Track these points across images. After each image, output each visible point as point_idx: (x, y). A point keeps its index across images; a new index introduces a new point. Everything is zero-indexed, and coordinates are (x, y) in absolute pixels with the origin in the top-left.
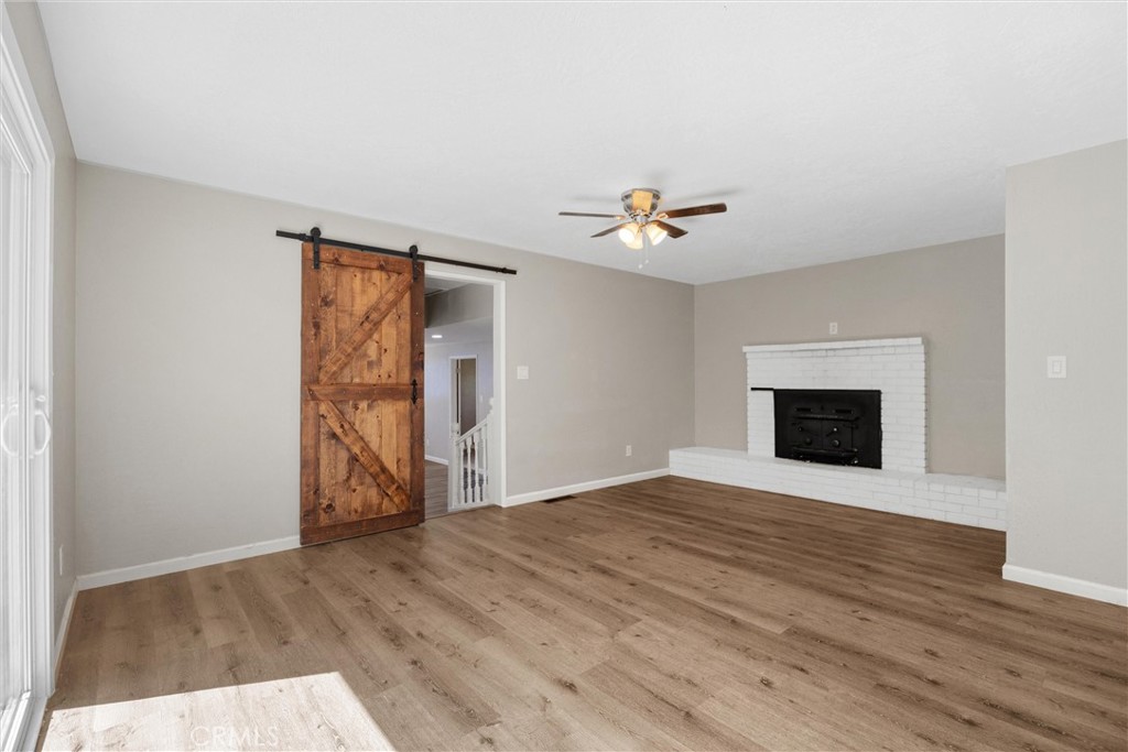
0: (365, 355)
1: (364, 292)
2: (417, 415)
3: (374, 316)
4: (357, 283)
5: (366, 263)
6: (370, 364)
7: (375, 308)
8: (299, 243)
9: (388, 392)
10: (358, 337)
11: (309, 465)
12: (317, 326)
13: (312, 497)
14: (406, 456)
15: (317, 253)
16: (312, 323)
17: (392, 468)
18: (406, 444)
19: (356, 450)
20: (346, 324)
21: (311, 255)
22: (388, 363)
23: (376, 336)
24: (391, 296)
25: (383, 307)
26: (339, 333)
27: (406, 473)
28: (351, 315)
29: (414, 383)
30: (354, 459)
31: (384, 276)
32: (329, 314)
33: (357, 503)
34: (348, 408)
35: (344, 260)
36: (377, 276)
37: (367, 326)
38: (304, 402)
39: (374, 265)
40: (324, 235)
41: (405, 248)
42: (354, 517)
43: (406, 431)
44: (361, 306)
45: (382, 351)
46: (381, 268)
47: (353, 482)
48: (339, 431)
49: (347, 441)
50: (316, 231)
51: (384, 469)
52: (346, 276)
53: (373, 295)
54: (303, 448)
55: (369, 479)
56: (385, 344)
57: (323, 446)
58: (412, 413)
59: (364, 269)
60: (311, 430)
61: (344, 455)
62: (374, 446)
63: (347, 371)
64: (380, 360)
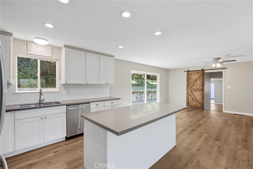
0: (195, 85)
1: (194, 77)
2: (203, 93)
3: (196, 80)
4: (194, 76)
5: (194, 73)
6: (195, 86)
7: (196, 79)
8: (186, 72)
9: (198, 90)
10: (194, 83)
11: (188, 98)
12: (188, 82)
13: (187, 102)
14: (201, 99)
15: (188, 73)
16: (188, 81)
17: (199, 101)
18: (201, 97)
19: (193, 97)
20: (192, 81)
21: (187, 73)
22: (198, 86)
23: (196, 82)
24: (198, 77)
25: (197, 78)
26: (191, 82)
27: (201, 101)
28: (193, 80)
29: (202, 89)
30: (193, 98)
31: (198, 74)
32: (190, 80)
33: (193, 104)
34: (192, 92)
35: (192, 73)
36: (197, 74)
37: (195, 81)
38: (187, 90)
39: (196, 73)
40: (190, 70)
41: (201, 69)
42: (193, 106)
43: (201, 95)
44: (194, 79)
45: (197, 84)
46: (197, 73)
47: (193, 101)
48: (191, 94)
49: (192, 96)
50: (188, 70)
51: (197, 100)
52: (192, 75)
53: (196, 77)
54: (187, 96)
55: (195, 101)
56: (198, 83)
57: (189, 96)
58: (202, 93)
59: (194, 74)
60: (188, 94)
61: (192, 97)
62: (196, 97)
63: (192, 87)
64: (197, 86)
